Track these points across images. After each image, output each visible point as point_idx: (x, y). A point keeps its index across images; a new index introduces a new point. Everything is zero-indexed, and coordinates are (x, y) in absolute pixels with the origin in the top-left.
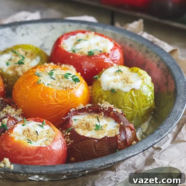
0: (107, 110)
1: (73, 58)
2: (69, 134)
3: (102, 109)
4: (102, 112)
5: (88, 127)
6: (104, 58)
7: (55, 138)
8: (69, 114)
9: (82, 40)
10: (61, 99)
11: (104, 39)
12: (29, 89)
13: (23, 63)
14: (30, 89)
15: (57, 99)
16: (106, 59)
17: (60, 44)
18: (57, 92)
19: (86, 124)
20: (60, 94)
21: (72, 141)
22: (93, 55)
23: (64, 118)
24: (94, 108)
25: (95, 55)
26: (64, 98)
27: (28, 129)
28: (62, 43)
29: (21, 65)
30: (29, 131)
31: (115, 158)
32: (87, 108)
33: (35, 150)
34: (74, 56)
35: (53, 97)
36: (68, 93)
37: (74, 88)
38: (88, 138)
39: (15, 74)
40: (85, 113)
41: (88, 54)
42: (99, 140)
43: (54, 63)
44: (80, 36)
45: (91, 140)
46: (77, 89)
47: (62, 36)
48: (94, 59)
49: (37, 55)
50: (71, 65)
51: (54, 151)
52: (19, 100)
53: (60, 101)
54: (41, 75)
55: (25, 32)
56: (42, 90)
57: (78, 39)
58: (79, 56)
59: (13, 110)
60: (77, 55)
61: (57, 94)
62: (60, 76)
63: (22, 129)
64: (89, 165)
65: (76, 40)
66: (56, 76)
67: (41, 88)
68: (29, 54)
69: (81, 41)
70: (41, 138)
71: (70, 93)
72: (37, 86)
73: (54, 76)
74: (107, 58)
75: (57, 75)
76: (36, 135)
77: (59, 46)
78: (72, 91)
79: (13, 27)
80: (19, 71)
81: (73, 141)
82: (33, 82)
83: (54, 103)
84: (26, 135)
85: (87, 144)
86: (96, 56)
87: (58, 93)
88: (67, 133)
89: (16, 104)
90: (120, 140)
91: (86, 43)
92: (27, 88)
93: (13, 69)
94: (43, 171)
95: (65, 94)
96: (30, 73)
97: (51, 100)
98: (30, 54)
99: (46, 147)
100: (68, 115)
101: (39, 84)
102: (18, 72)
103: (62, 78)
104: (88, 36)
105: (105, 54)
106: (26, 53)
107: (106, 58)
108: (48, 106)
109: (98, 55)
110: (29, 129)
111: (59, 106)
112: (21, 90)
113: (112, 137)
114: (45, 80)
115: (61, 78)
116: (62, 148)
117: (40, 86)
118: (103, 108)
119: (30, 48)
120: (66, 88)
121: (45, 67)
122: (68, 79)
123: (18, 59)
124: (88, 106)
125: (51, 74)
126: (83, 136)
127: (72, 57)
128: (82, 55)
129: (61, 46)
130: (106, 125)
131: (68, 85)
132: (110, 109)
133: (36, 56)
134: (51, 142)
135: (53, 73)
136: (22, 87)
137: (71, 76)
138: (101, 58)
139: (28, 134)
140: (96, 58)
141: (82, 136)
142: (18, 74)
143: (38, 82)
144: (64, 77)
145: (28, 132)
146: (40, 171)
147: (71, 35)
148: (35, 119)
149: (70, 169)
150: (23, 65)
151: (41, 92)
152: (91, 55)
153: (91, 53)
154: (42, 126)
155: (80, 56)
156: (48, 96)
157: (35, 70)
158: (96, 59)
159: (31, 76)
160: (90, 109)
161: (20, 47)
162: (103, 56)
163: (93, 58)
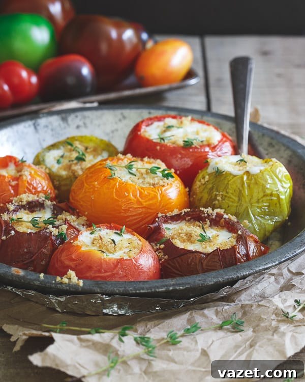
0: (214, 217)
1: (161, 149)
2: (162, 246)
3: (206, 215)
4: (207, 220)
5: (189, 238)
6: (208, 152)
7: (142, 248)
8: (157, 219)
9: (172, 127)
10: (147, 199)
11: (205, 127)
12: (97, 186)
13: (84, 160)
14: (99, 186)
15: (140, 199)
16: (210, 153)
17: (140, 131)
18: (140, 189)
19: (187, 234)
20: (146, 192)
21: (166, 257)
22: (191, 145)
23: (151, 226)
24: (193, 215)
25: (193, 146)
26: (152, 199)
27: (100, 237)
28: (142, 130)
29: (80, 162)
30: (101, 239)
31: (237, 272)
32: (182, 214)
33: (113, 264)
34: (162, 146)
35: (135, 196)
36: (157, 191)
37: (166, 185)
38: (190, 252)
39: (71, 174)
40: (179, 222)
41: (184, 144)
42: (208, 255)
43: (132, 155)
44: (169, 121)
45: (196, 254)
46: (171, 187)
47: (142, 122)
48: (192, 152)
49: (103, 150)
50: (157, 159)
51: (142, 266)
52: (82, 203)
53: (145, 202)
54: (115, 169)
55: (81, 123)
56: (118, 186)
57: (166, 126)
58: (170, 146)
59: (74, 218)
60: (166, 145)
61: (140, 193)
62: (143, 171)
63: (90, 238)
64: (199, 280)
65: (164, 127)
66: (137, 170)
67: (116, 183)
68: (90, 148)
69: (173, 129)
70: (120, 249)
71: (160, 192)
72: (109, 181)
73: (134, 171)
74: (212, 152)
75: (139, 170)
76: (113, 245)
77: (139, 133)
78: (164, 189)
79: (64, 115)
80: (78, 169)
81: (169, 256)
82: (103, 176)
83: (136, 206)
84: (98, 245)
85: (190, 260)
86: (196, 148)
87: (143, 191)
88: (158, 245)
89: (78, 211)
90: (239, 253)
91: (181, 130)
92: (94, 185)
93: (69, 167)
94: (129, 287)
95: (153, 193)
96: (98, 166)
97: (132, 201)
98: (92, 149)
99: (131, 260)
100: (157, 221)
101: (113, 179)
102: (77, 172)
103: (147, 173)
104: (181, 122)
105: (209, 145)
106: (86, 148)
107: (210, 151)
108: (126, 211)
109: (199, 147)
110: (102, 237)
111: (144, 210)
112: (85, 188)
113: (227, 249)
114: (121, 175)
115: (145, 173)
116: (154, 263)
117: (114, 181)
118: (208, 214)
119: (91, 140)
120: (154, 185)
121: (119, 159)
122: (156, 174)
123: (75, 155)
124: (185, 212)
125: (129, 167)
126: (183, 249)
127: (158, 148)
128: (174, 145)
129: (141, 134)
130: (218, 236)
131: (156, 180)
132: (219, 216)
133: (102, 153)
134: (136, 254)
135: (132, 165)
136: (85, 185)
137: (160, 170)
138: (203, 150)
139: (101, 244)
140: (196, 150)
141: (181, 249)
142: (76, 174)
143: (111, 176)
144: (149, 171)
145: (100, 241)
146: (125, 287)
147: (155, 121)
148: (109, 226)
149: (171, 285)
150: (84, 163)
151: (116, 189)
152: (188, 145)
153: (188, 143)
154: (120, 235)
155: (172, 146)
156: (127, 194)
157: (104, 162)
158: (196, 152)
159: (99, 169)
160: (187, 216)
161: (77, 140)
162: (207, 149)
163: (191, 150)
